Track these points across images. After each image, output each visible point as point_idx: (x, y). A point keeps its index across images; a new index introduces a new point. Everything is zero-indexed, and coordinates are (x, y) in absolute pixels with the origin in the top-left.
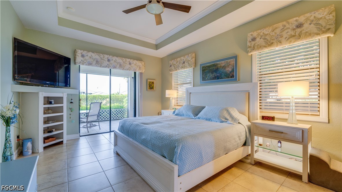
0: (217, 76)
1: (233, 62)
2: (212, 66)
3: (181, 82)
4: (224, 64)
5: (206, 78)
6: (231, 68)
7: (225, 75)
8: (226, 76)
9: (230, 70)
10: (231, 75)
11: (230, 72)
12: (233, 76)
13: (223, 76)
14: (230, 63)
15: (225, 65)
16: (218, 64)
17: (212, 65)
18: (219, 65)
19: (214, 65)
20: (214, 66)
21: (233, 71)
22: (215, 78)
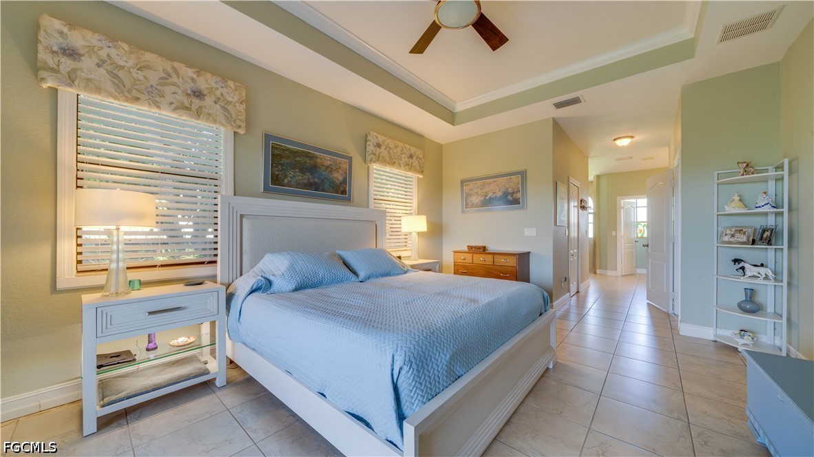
0: (315, 183)
1: (345, 166)
2: (304, 156)
3: (159, 163)
4: (329, 163)
5: (286, 181)
6: (342, 175)
7: (331, 186)
8: (333, 188)
9: (341, 178)
10: (342, 189)
11: (341, 183)
12: (344, 192)
13: (326, 186)
14: (341, 165)
15: (331, 165)
16: (317, 157)
17: (303, 152)
18: (319, 161)
19: (307, 155)
20: (307, 157)
21: (344, 182)
22: (310, 186)
